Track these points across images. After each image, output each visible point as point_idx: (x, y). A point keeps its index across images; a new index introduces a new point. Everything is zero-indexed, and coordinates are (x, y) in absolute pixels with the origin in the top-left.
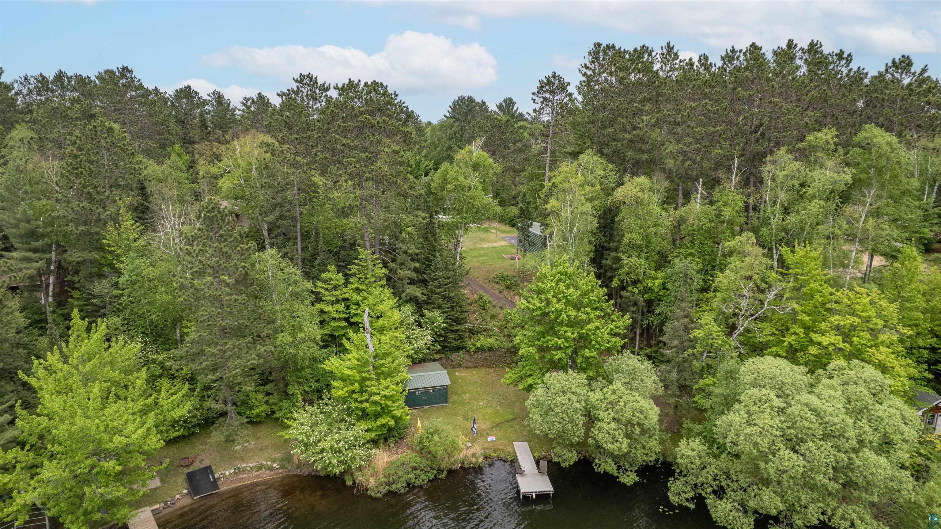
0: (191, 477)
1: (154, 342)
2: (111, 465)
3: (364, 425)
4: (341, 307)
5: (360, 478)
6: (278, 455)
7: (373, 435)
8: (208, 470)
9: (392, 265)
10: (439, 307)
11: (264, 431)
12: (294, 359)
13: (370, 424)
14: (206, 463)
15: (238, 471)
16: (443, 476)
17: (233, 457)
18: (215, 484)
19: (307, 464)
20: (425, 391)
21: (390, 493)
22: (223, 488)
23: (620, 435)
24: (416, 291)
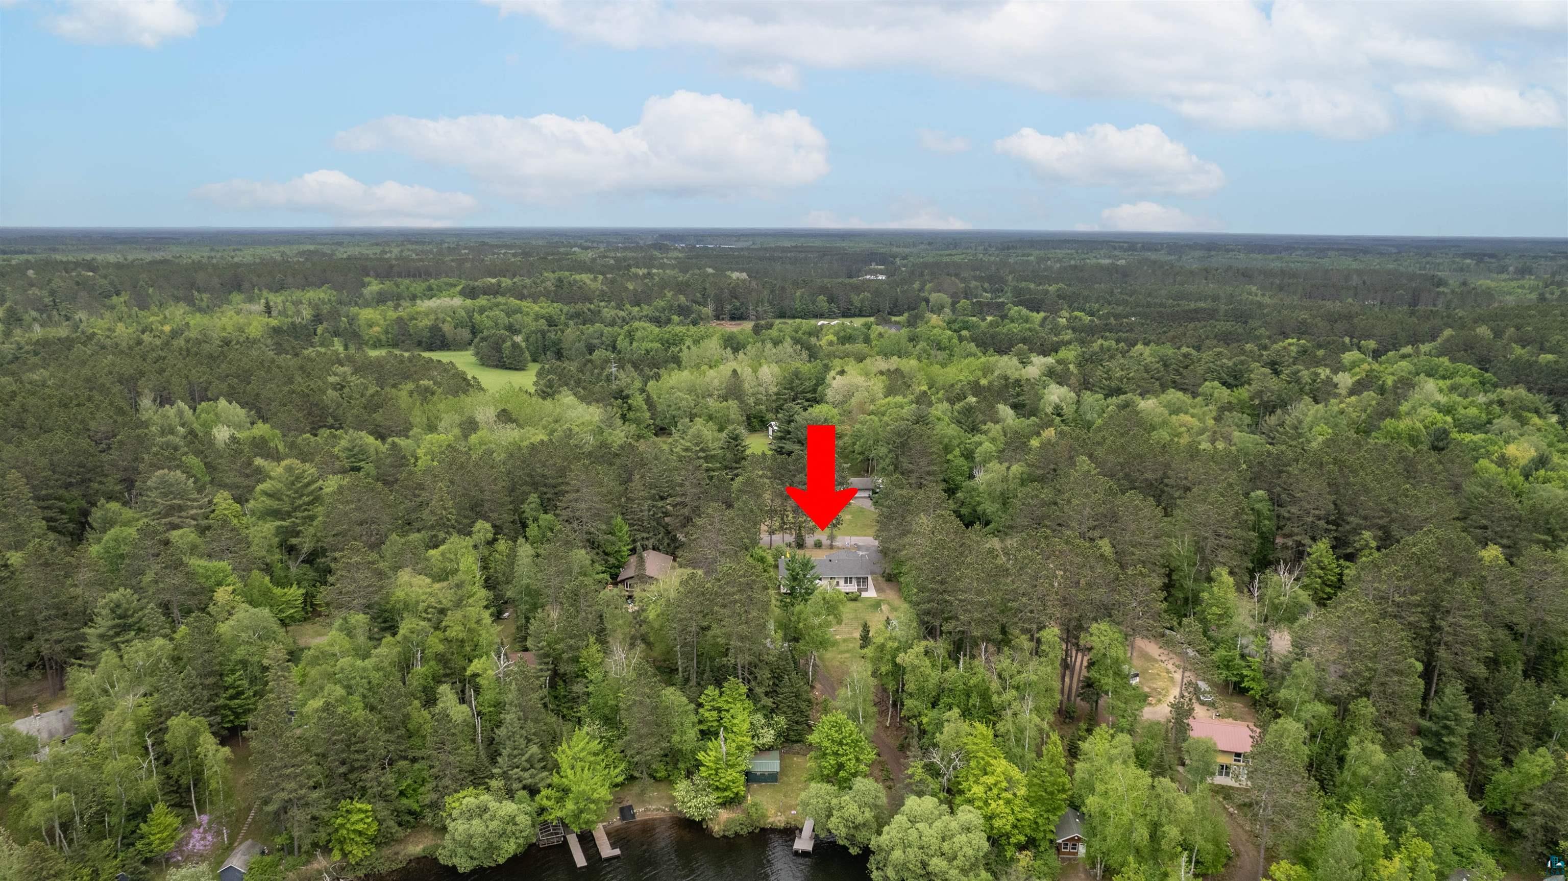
0: (622, 810)
1: (605, 724)
2: (592, 806)
3: (716, 795)
4: (715, 714)
5: (711, 825)
6: (668, 803)
7: (720, 801)
8: (630, 807)
9: (753, 683)
10: (785, 713)
11: (663, 786)
12: (680, 751)
13: (720, 794)
14: (629, 803)
15: (647, 810)
16: (757, 831)
17: (643, 802)
18: (633, 816)
19: (680, 812)
20: (763, 774)
21: (724, 836)
22: (638, 819)
23: (841, 826)
24: (768, 702)
